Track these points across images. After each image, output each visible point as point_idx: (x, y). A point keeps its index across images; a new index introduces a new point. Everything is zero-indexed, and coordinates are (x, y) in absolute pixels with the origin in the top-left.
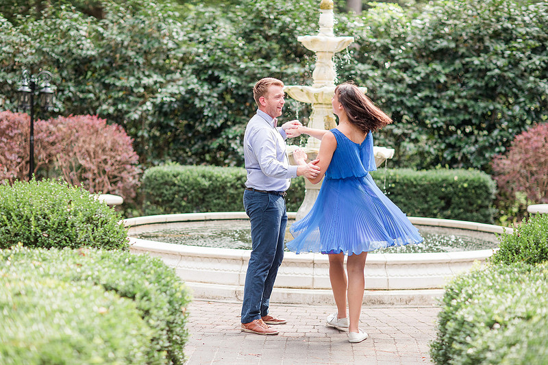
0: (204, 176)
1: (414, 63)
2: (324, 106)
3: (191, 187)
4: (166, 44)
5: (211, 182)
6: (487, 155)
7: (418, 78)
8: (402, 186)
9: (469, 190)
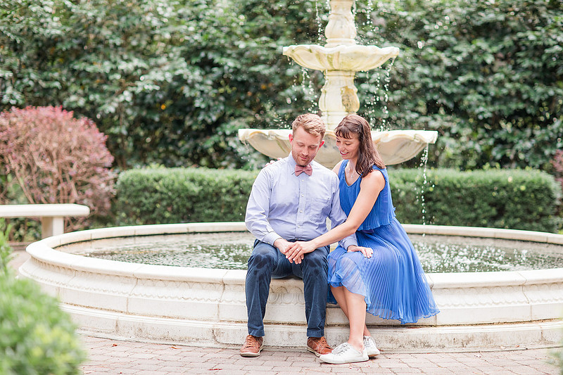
0: (192, 180)
1: (453, 40)
2: (341, 73)
3: (176, 195)
4: (150, 22)
5: (201, 188)
6: (547, 152)
7: (459, 58)
8: (442, 190)
9: (528, 195)
